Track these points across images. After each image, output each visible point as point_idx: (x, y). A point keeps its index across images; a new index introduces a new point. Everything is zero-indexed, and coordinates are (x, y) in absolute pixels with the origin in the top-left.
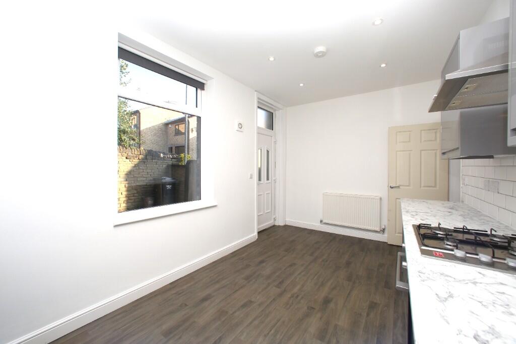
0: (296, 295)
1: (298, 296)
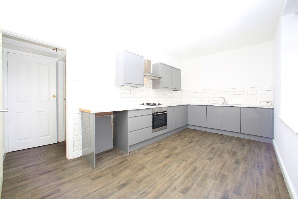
0: (184, 161)
1: (183, 160)
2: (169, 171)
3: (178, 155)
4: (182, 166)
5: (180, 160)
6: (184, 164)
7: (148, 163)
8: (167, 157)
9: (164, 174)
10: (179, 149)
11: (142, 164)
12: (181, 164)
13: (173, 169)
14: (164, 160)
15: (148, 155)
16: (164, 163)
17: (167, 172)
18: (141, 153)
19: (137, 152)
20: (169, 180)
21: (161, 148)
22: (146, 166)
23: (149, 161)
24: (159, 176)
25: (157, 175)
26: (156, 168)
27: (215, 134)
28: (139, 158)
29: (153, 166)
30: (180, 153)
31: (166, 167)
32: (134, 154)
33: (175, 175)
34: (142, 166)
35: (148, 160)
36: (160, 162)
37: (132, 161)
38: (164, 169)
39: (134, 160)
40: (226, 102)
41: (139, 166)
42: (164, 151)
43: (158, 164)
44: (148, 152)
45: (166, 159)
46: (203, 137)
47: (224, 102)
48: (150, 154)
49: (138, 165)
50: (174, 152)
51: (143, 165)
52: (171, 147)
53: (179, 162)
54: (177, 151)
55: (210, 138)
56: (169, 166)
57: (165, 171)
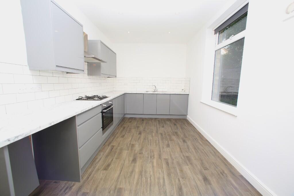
1: (151, 157)
2: (150, 178)
3: (142, 153)
4: (155, 164)
5: (148, 157)
6: (155, 161)
7: (120, 180)
8: (134, 160)
9: (149, 185)
10: (137, 146)
11: (113, 187)
12: (153, 163)
13: (152, 173)
14: (134, 166)
15: (110, 167)
16: (137, 170)
17: (149, 180)
18: (98, 169)
19: (92, 171)
20: (159, 190)
21: (118, 151)
22: (121, 187)
23: (119, 176)
24: (147, 192)
25: (143, 192)
26: (135, 182)
27: (151, 119)
28: (101, 179)
29: (129, 182)
30: (141, 150)
31: (143, 173)
32: (90, 175)
33: (159, 178)
34: (116, 190)
35: (116, 175)
36: (132, 172)
37: (96, 189)
38: (144, 179)
39: (97, 186)
40: (157, 89)
41: (111, 192)
42: (125, 153)
43: (133, 175)
44: (106, 164)
45: (135, 163)
46: (144, 124)
47: (155, 89)
48: (112, 166)
49: (109, 192)
50: (135, 151)
51: (116, 187)
52: (127, 145)
53: (149, 161)
54: (137, 148)
55: (151, 124)
56: (146, 172)
57: (147, 181)
